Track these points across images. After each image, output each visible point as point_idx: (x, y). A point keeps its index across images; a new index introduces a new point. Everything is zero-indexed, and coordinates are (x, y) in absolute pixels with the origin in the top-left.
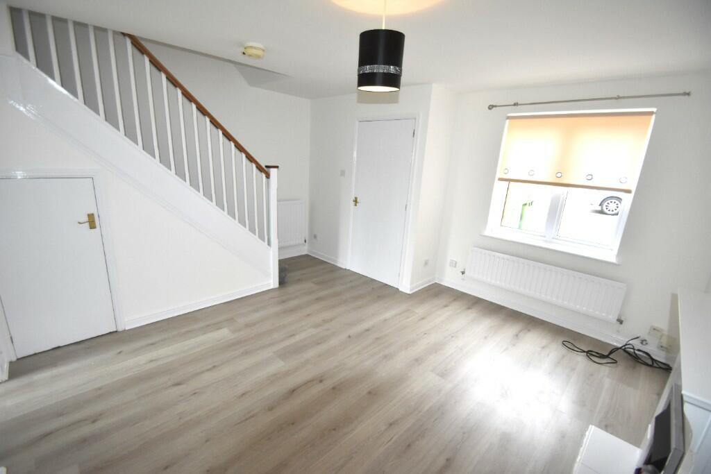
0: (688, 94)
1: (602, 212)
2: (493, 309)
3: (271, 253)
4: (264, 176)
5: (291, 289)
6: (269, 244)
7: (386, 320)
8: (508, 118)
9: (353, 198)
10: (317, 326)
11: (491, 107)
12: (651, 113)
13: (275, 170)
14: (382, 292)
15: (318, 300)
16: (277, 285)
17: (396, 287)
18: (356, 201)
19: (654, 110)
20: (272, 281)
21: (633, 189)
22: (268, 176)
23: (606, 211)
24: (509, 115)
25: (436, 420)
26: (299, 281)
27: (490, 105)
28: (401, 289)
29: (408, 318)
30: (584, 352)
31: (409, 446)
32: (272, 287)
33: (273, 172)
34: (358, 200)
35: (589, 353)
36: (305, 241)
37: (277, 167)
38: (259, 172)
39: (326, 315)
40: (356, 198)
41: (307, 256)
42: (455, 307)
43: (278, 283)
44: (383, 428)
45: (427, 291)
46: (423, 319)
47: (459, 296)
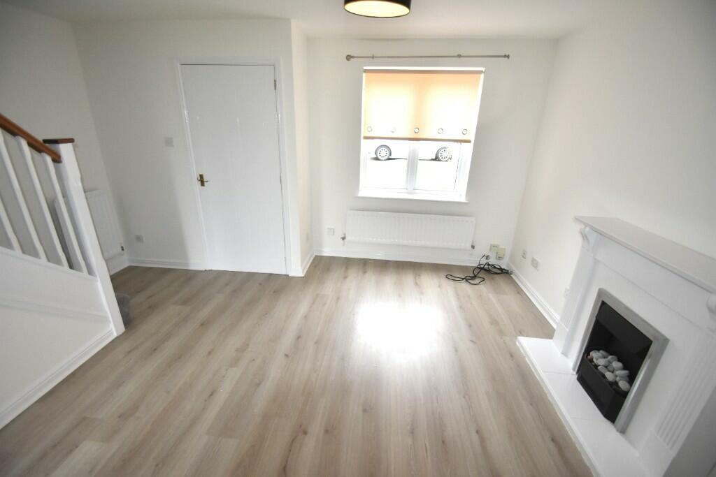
0: (508, 57)
1: (377, 159)
2: (383, 266)
3: (99, 284)
4: (48, 159)
5: (151, 326)
6: (90, 272)
7: (306, 317)
8: (366, 71)
9: (196, 176)
10: (235, 362)
11: (349, 57)
12: (480, 72)
13: (69, 146)
14: (275, 285)
15: (205, 325)
16: (122, 329)
17: (284, 273)
18: (202, 181)
19: (483, 69)
20: (112, 326)
21: (473, 139)
22: (57, 159)
23: (380, 158)
24: (365, 68)
25: (437, 400)
26: (152, 308)
27: (348, 56)
28: (291, 274)
29: (324, 304)
30: (463, 279)
31: (443, 442)
32: (115, 335)
33: (65, 150)
34: (205, 179)
35: (466, 279)
36: (123, 250)
37: (71, 141)
38: (36, 154)
39: (235, 341)
40: (201, 176)
41: (130, 269)
42: (353, 274)
43: (123, 326)
44: (410, 441)
45: (315, 266)
46: (338, 299)
47: (347, 263)
